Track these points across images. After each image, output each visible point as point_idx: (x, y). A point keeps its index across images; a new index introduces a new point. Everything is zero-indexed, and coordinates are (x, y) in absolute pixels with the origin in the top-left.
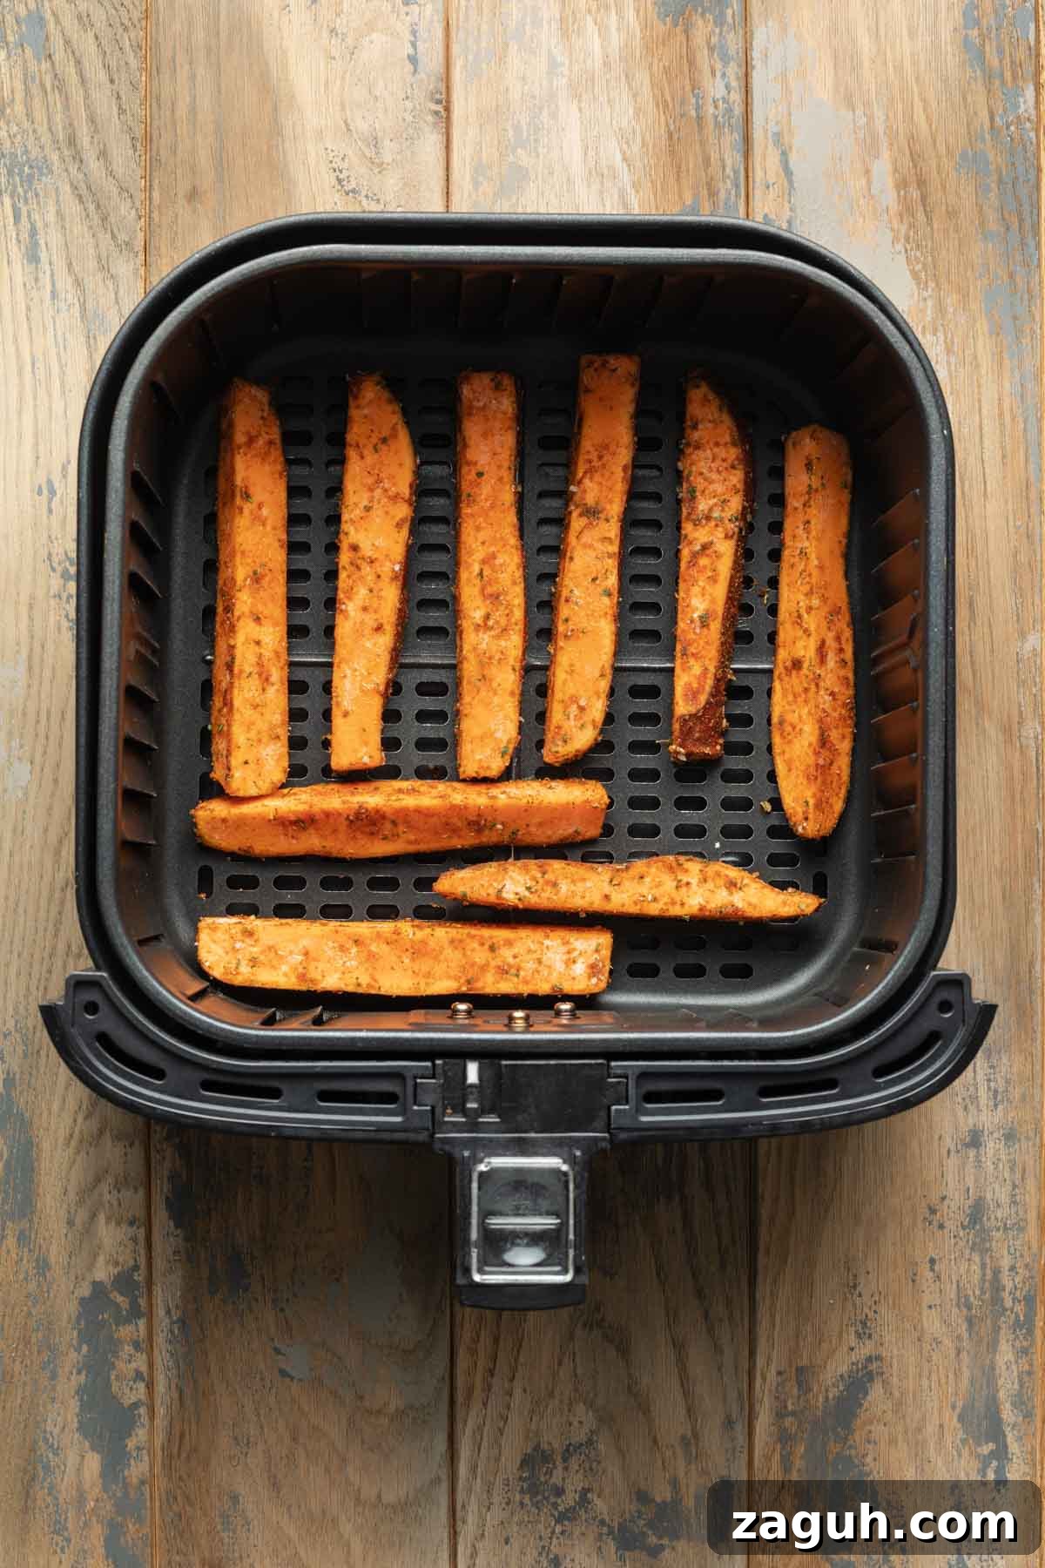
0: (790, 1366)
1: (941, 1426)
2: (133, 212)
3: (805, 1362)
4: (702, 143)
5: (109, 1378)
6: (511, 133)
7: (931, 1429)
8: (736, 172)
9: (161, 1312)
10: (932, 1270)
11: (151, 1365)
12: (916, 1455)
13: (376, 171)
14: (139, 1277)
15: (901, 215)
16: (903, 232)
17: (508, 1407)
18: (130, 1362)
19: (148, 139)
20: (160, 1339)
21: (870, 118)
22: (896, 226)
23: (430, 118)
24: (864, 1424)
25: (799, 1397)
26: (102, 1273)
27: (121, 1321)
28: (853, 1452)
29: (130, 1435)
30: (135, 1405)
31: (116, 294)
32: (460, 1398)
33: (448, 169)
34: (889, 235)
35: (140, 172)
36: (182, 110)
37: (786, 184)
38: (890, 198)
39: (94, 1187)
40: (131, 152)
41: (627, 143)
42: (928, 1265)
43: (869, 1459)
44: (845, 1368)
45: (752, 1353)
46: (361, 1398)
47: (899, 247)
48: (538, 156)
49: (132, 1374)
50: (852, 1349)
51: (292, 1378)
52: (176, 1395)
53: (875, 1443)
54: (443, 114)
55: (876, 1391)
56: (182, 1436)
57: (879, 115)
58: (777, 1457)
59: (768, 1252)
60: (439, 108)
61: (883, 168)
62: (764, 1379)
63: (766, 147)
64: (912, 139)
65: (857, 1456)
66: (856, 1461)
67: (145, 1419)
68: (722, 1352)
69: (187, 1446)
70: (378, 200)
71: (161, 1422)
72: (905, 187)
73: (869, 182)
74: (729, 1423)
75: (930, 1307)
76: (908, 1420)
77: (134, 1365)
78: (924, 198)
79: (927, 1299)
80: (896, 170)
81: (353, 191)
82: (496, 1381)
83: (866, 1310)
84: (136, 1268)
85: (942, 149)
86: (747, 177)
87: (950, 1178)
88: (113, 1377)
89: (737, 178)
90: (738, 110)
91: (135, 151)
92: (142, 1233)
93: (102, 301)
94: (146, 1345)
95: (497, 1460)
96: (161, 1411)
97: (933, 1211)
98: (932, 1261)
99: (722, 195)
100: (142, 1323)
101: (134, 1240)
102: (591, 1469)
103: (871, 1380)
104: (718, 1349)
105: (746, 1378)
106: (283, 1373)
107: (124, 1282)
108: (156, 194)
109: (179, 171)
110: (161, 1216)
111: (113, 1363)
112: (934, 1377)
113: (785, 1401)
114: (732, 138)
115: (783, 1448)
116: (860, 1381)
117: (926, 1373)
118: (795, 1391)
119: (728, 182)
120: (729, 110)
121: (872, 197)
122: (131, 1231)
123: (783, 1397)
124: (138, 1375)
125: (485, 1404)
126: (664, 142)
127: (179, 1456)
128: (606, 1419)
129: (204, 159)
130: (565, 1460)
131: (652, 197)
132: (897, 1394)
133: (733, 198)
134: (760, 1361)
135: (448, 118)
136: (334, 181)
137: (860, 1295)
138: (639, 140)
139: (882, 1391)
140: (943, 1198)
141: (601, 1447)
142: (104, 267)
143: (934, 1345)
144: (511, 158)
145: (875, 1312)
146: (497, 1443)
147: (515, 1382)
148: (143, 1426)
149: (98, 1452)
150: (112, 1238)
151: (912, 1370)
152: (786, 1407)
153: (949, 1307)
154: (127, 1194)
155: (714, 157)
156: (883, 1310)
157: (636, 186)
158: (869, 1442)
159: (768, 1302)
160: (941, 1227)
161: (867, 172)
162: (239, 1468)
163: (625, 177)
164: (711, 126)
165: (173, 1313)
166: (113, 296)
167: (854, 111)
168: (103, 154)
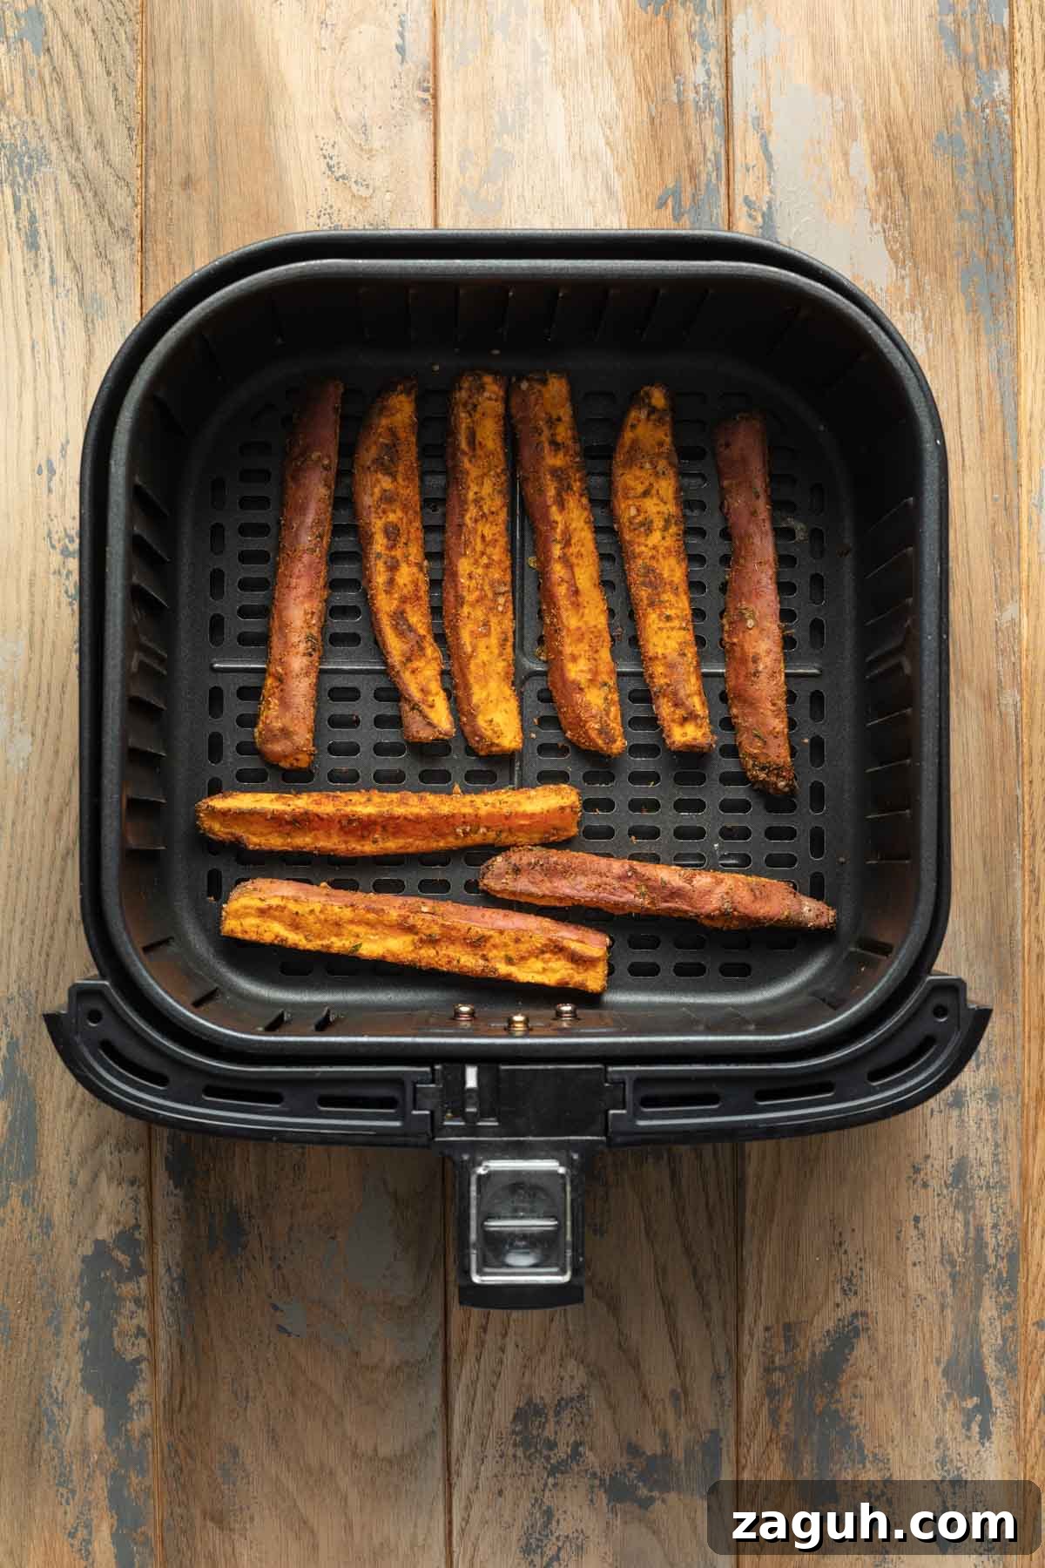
0: (777, 1322)
1: (926, 1380)
2: (130, 199)
3: (792, 1318)
4: (684, 127)
5: (111, 1336)
6: (497, 119)
7: (916, 1383)
8: (716, 154)
9: (162, 1270)
10: (916, 1227)
11: (153, 1322)
12: (902, 1409)
13: (365, 156)
14: (140, 1235)
15: (878, 195)
16: (881, 212)
17: (501, 1362)
18: (131, 1319)
19: (144, 127)
20: (162, 1297)
21: (848, 103)
22: (873, 208)
23: (417, 106)
24: (851, 1378)
25: (786, 1352)
26: (104, 1232)
27: (123, 1278)
28: (839, 1406)
29: (132, 1390)
30: (137, 1361)
31: (113, 278)
32: (454, 1355)
33: (435, 155)
34: (867, 215)
35: (137, 161)
36: (176, 101)
37: (766, 166)
38: (868, 180)
39: (97, 1147)
40: (128, 141)
41: (610, 128)
42: (913, 1223)
43: (855, 1413)
44: (832, 1324)
45: (740, 1310)
46: (357, 1353)
47: (877, 227)
48: (522, 141)
49: (134, 1330)
50: (838, 1305)
51: (289, 1334)
52: (176, 1351)
53: (861, 1397)
54: (431, 101)
55: (862, 1348)
56: (183, 1391)
57: (856, 98)
58: (765, 1412)
59: (754, 1211)
60: (427, 96)
61: (861, 151)
62: (752, 1335)
63: (746, 131)
64: (889, 122)
65: (843, 1409)
66: (842, 1415)
67: (146, 1374)
68: (710, 1310)
69: (188, 1400)
70: (367, 186)
71: (163, 1377)
72: (883, 168)
73: (847, 164)
74: (718, 1378)
75: (915, 1264)
76: (894, 1375)
77: (135, 1321)
78: (901, 180)
79: (911, 1257)
80: (873, 153)
81: (343, 177)
82: (489, 1337)
83: (852, 1268)
84: (137, 1226)
85: (919, 132)
86: (728, 161)
87: (933, 1137)
88: (115, 1333)
89: (717, 162)
90: (719, 95)
91: (131, 140)
92: (142, 1193)
93: (99, 286)
94: (146, 1302)
95: (491, 1414)
96: (162, 1366)
97: (917, 1170)
98: (917, 1219)
99: (704, 177)
100: (143, 1280)
101: (135, 1199)
102: (582, 1422)
103: (857, 1335)
104: (706, 1305)
105: (733, 1334)
106: (281, 1329)
107: (126, 1239)
108: (152, 183)
109: (174, 159)
110: (162, 1179)
111: (116, 1321)
112: (918, 1333)
113: (773, 1356)
114: (713, 123)
115: (771, 1402)
116: (846, 1337)
117: (910, 1328)
118: (782, 1348)
119: (709, 164)
120: (709, 97)
121: (851, 179)
122: (131, 1191)
123: (770, 1353)
124: (140, 1332)
125: (478, 1360)
126: (646, 125)
127: (180, 1410)
128: (597, 1374)
129: (198, 148)
130: (557, 1414)
131: (635, 181)
132: (882, 1349)
133: (714, 181)
134: (748, 1318)
135: (436, 106)
136: (324, 167)
137: (846, 1252)
138: (621, 124)
139: (867, 1347)
140: (927, 1157)
141: (592, 1401)
142: (102, 253)
143: (919, 1301)
144: (497, 144)
145: (861, 1269)
146: (489, 1396)
147: (508, 1339)
148: (144, 1380)
149: (101, 1406)
150: (112, 1196)
151: (896, 1325)
152: (773, 1362)
153: (933, 1264)
154: (127, 1155)
155: (695, 140)
156: (868, 1266)
157: (619, 170)
158: (855, 1397)
159: (755, 1260)
160: (925, 1185)
161: (845, 154)
162: (238, 1422)
163: (609, 161)
164: (692, 111)
165: (174, 1268)
166: (110, 280)
167: (832, 97)
168: (100, 144)
